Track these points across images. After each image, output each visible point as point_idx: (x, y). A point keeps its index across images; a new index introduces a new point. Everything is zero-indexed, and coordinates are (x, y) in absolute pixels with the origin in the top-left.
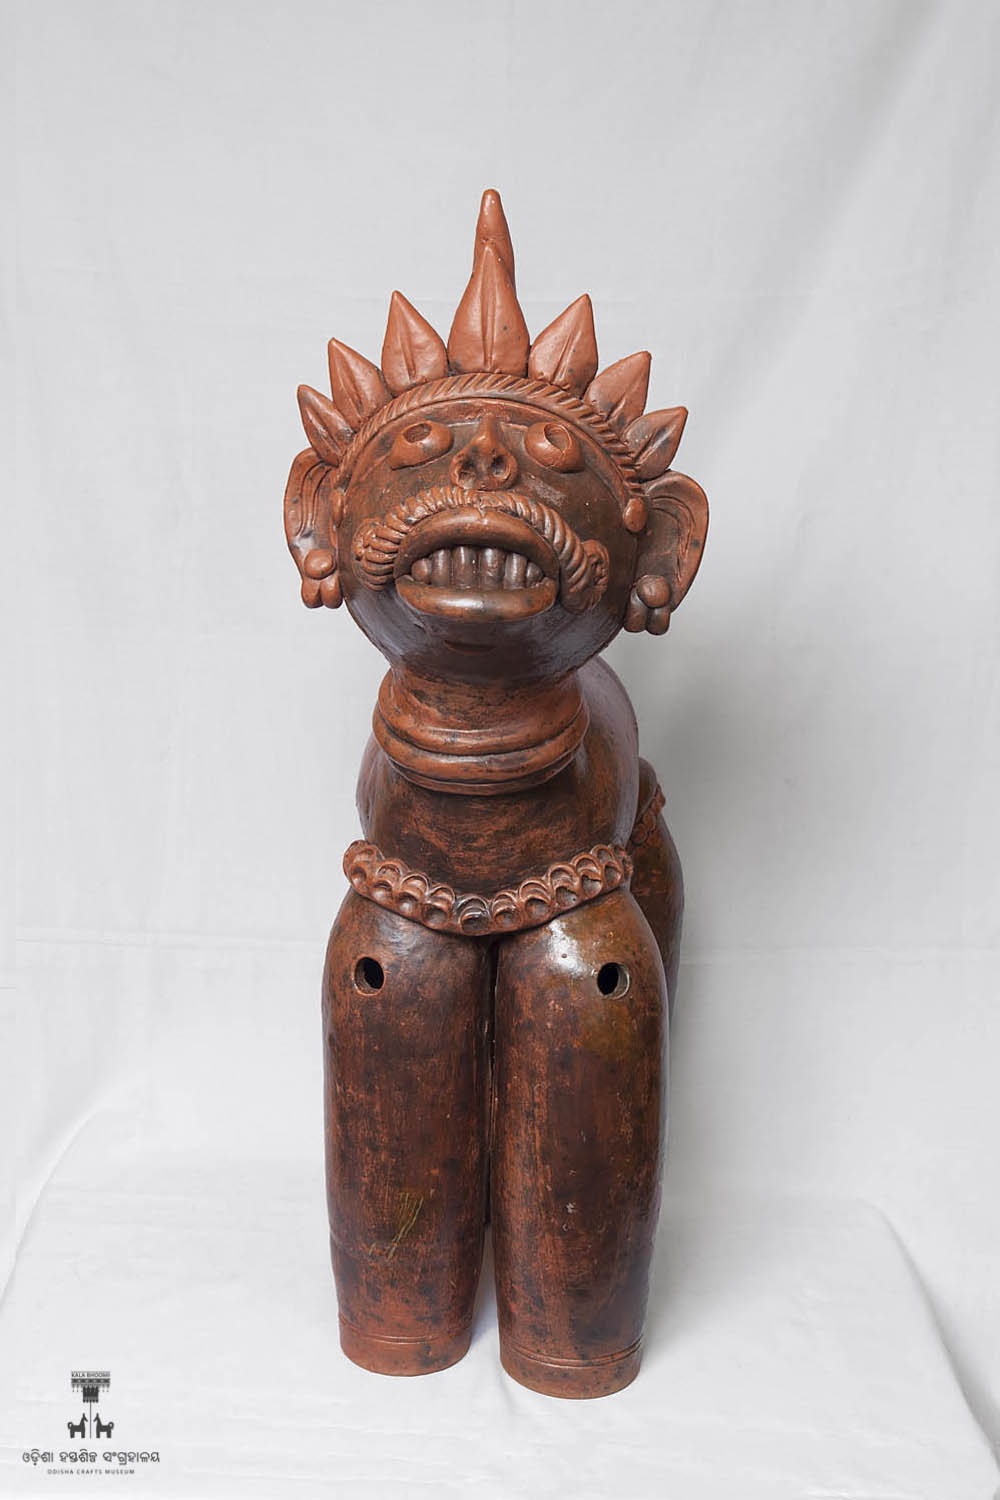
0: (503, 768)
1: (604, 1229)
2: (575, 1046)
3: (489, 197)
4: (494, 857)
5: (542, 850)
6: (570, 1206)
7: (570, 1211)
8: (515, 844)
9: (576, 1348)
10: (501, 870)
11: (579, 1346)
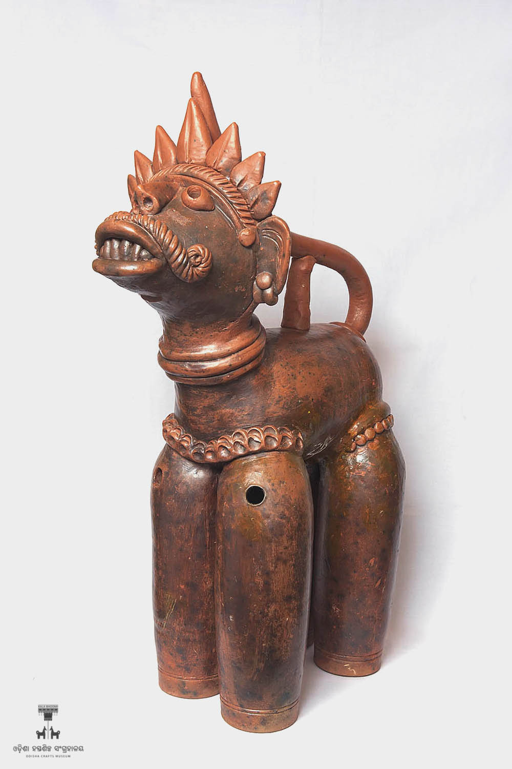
0: (192, 370)
1: (248, 634)
2: (232, 527)
3: (196, 75)
4: (205, 421)
5: (230, 421)
6: (231, 617)
7: (231, 620)
8: (214, 415)
9: (238, 700)
10: (209, 429)
11: (239, 699)
